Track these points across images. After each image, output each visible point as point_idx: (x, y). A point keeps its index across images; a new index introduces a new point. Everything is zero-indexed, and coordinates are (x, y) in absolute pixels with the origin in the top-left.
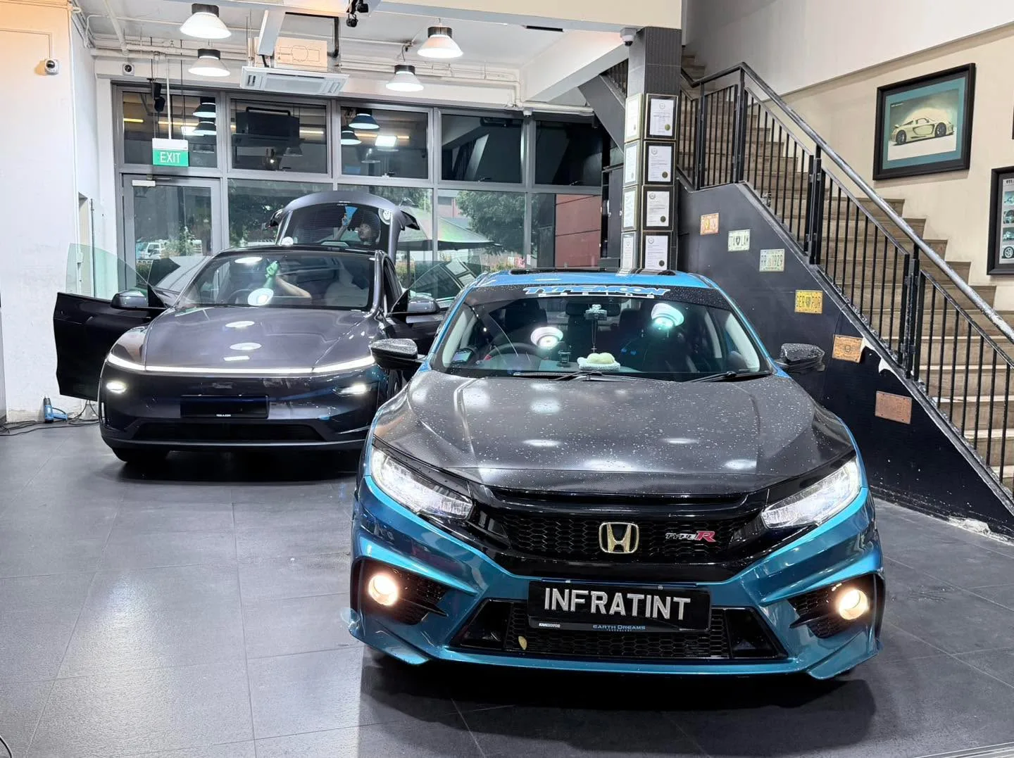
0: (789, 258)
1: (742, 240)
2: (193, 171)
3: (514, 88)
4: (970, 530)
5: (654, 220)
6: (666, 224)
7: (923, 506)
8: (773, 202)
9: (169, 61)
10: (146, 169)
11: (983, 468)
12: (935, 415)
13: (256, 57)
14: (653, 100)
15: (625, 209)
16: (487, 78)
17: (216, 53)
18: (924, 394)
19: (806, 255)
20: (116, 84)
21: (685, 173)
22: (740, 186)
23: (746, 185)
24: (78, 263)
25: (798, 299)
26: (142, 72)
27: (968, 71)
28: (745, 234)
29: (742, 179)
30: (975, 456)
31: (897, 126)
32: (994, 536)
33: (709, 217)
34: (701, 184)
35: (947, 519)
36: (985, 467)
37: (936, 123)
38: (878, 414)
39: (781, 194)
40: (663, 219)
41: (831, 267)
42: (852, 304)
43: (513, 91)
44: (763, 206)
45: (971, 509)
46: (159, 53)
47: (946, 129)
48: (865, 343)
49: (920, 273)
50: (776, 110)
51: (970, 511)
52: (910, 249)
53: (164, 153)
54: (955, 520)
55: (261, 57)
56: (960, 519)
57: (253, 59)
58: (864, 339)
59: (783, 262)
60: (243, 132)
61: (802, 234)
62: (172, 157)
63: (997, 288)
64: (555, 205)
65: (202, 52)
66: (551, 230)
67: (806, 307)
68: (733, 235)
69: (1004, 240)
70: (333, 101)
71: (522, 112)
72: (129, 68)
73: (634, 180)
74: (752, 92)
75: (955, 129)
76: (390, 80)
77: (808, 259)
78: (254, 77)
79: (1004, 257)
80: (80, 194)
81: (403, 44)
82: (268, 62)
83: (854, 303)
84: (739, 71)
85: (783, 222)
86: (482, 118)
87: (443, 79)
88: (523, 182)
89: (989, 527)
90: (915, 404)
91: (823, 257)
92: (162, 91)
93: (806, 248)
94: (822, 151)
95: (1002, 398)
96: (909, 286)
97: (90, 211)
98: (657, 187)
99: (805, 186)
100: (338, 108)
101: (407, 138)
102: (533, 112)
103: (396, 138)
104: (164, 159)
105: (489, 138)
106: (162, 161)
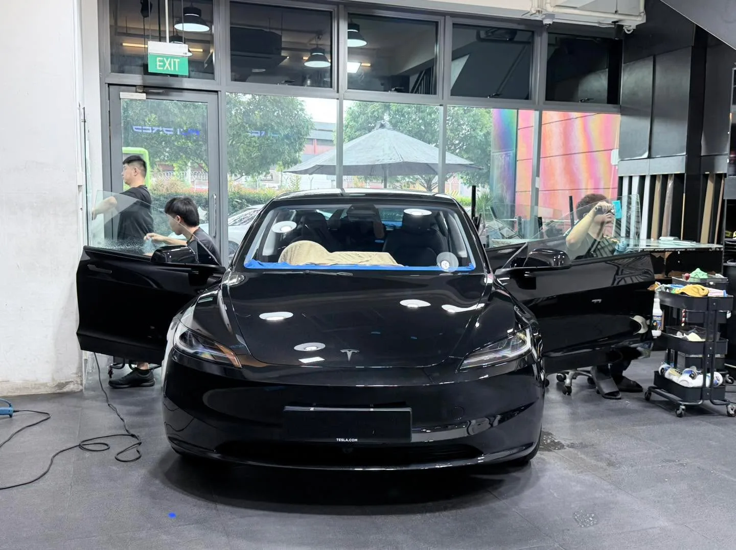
2: (187, 84)
10: (136, 79)
53: (161, 58)
62: (170, 64)
64: (517, 130)
66: (511, 154)
70: (341, 6)
71: (541, 21)
88: (532, 98)
100: (347, 15)
101: (369, 65)
102: (553, 22)
103: (359, 64)
104: (160, 66)
105: (469, 57)
106: (158, 68)
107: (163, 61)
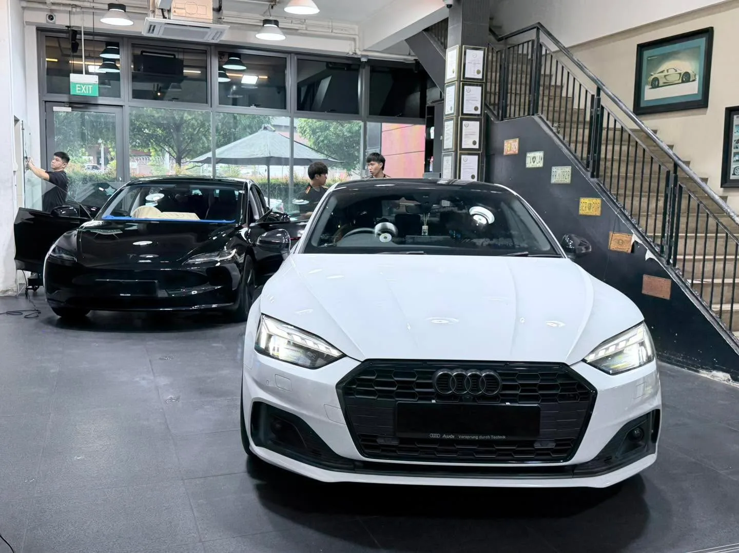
0: (575, 173)
1: (538, 160)
2: (101, 101)
3: (354, 40)
4: (716, 379)
5: (467, 143)
6: (477, 146)
7: (678, 361)
8: (562, 131)
9: (83, 13)
10: (64, 98)
11: (726, 333)
12: (689, 293)
13: (157, 10)
14: (468, 51)
15: (445, 135)
16: (334, 31)
17: (122, 7)
18: (681, 277)
19: (588, 171)
20: (40, 30)
21: (491, 107)
22: (536, 118)
23: (540, 117)
24: (14, 171)
25: (581, 205)
26: (62, 21)
27: (708, 33)
28: (539, 155)
29: (537, 112)
30: (720, 323)
31: (652, 74)
32: (735, 384)
33: (511, 141)
34: (504, 117)
35: (698, 372)
36: (728, 332)
37: (683, 72)
38: (644, 292)
39: (568, 124)
40: (474, 143)
41: (608, 180)
42: (624, 208)
43: (353, 43)
44: (554, 133)
45: (717, 363)
46: (76, 6)
47: (690, 76)
48: (635, 238)
49: (678, 185)
50: (564, 60)
51: (716, 365)
52: (671, 167)
53: (80, 85)
54: (704, 372)
55: (161, 10)
56: (707, 371)
57: (154, 12)
58: (634, 235)
59: (570, 176)
60: (139, 70)
61: (585, 155)
62: (86, 89)
63: (729, 198)
64: (382, 132)
65: (111, 6)
67: (587, 210)
68: (530, 155)
69: (734, 161)
70: (213, 47)
71: (359, 59)
72: (51, 17)
73: (452, 112)
74: (545, 46)
75: (697, 77)
76: (259, 32)
77: (589, 174)
78: (154, 27)
79: (734, 174)
80: (15, 116)
81: (269, 3)
82: (166, 14)
83: (626, 208)
84: (535, 30)
85: (570, 145)
86: (328, 63)
87: (300, 31)
88: (360, 113)
89: (732, 377)
90: (674, 284)
91: (602, 173)
92: (78, 36)
93: (588, 166)
94: (601, 91)
95: (731, 281)
96: (669, 195)
97: (21, 130)
98: (471, 117)
99: (588, 119)
100: (217, 53)
101: (266, 77)
102: (369, 59)
103: (257, 77)
104: (79, 90)
105: (331, 79)
106: (77, 92)
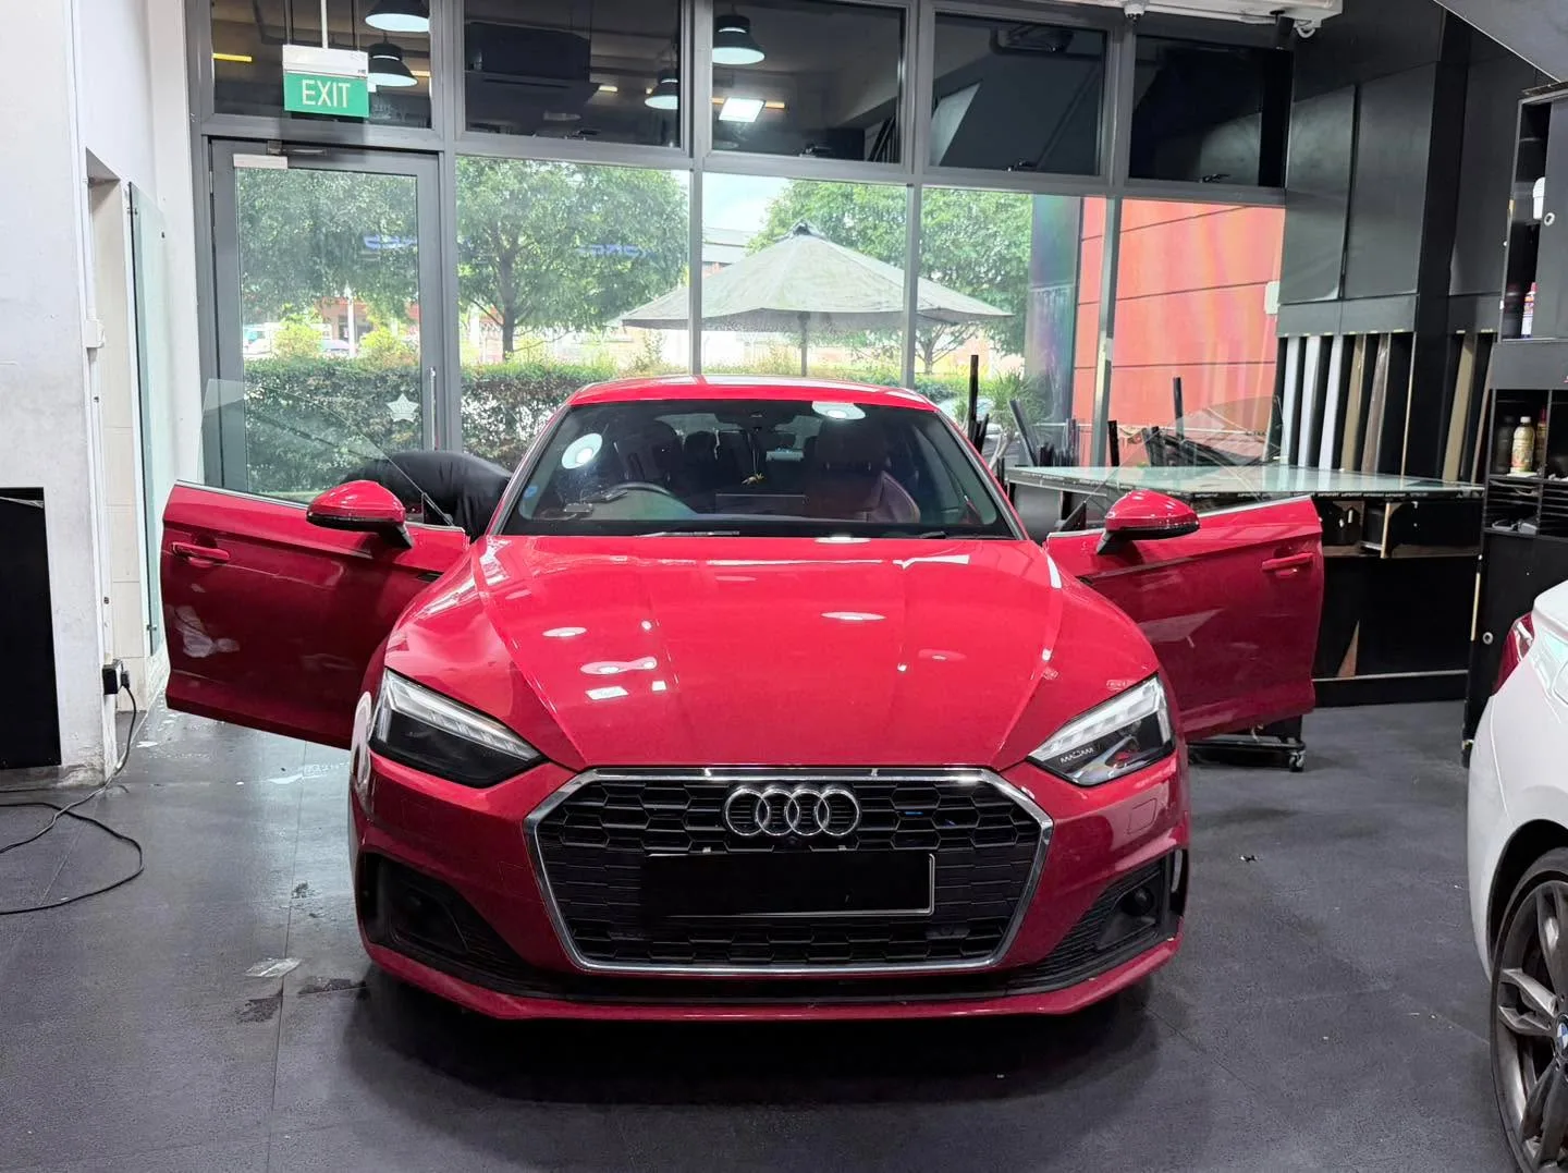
2: (374, 136)
10: (267, 127)
24: (88, 349)
53: (312, 82)
62: (330, 93)
64: (1080, 240)
66: (1068, 291)
71: (1122, 10)
80: (91, 159)
88: (1102, 173)
97: (126, 217)
104: (309, 97)
106: (305, 102)
107: (315, 88)
